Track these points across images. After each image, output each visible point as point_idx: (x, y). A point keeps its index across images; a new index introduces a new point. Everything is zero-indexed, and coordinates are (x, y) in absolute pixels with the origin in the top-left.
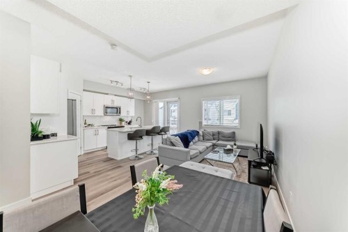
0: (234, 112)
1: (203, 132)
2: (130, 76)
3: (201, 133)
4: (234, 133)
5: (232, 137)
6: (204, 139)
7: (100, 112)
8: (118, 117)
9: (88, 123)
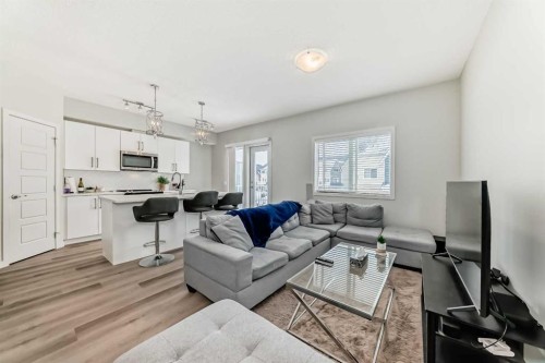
0: (381, 172)
1: (311, 207)
2: (155, 87)
3: (306, 208)
4: (380, 209)
5: (376, 218)
6: (315, 221)
7: (113, 163)
8: (156, 176)
9: (86, 185)
